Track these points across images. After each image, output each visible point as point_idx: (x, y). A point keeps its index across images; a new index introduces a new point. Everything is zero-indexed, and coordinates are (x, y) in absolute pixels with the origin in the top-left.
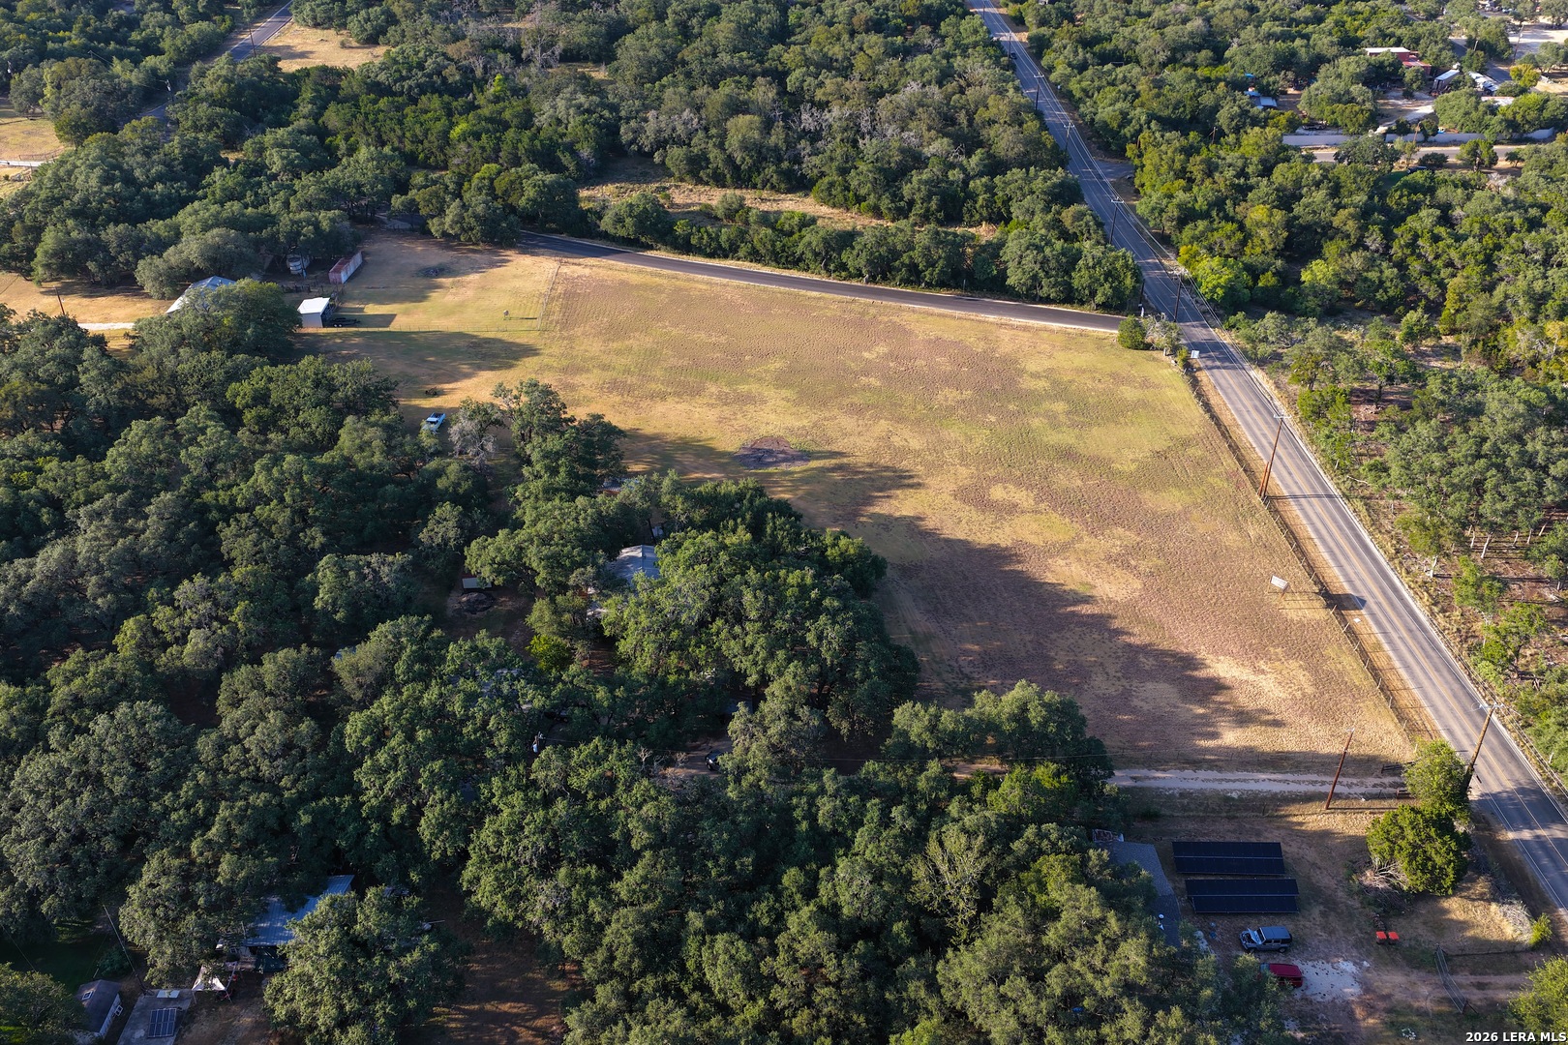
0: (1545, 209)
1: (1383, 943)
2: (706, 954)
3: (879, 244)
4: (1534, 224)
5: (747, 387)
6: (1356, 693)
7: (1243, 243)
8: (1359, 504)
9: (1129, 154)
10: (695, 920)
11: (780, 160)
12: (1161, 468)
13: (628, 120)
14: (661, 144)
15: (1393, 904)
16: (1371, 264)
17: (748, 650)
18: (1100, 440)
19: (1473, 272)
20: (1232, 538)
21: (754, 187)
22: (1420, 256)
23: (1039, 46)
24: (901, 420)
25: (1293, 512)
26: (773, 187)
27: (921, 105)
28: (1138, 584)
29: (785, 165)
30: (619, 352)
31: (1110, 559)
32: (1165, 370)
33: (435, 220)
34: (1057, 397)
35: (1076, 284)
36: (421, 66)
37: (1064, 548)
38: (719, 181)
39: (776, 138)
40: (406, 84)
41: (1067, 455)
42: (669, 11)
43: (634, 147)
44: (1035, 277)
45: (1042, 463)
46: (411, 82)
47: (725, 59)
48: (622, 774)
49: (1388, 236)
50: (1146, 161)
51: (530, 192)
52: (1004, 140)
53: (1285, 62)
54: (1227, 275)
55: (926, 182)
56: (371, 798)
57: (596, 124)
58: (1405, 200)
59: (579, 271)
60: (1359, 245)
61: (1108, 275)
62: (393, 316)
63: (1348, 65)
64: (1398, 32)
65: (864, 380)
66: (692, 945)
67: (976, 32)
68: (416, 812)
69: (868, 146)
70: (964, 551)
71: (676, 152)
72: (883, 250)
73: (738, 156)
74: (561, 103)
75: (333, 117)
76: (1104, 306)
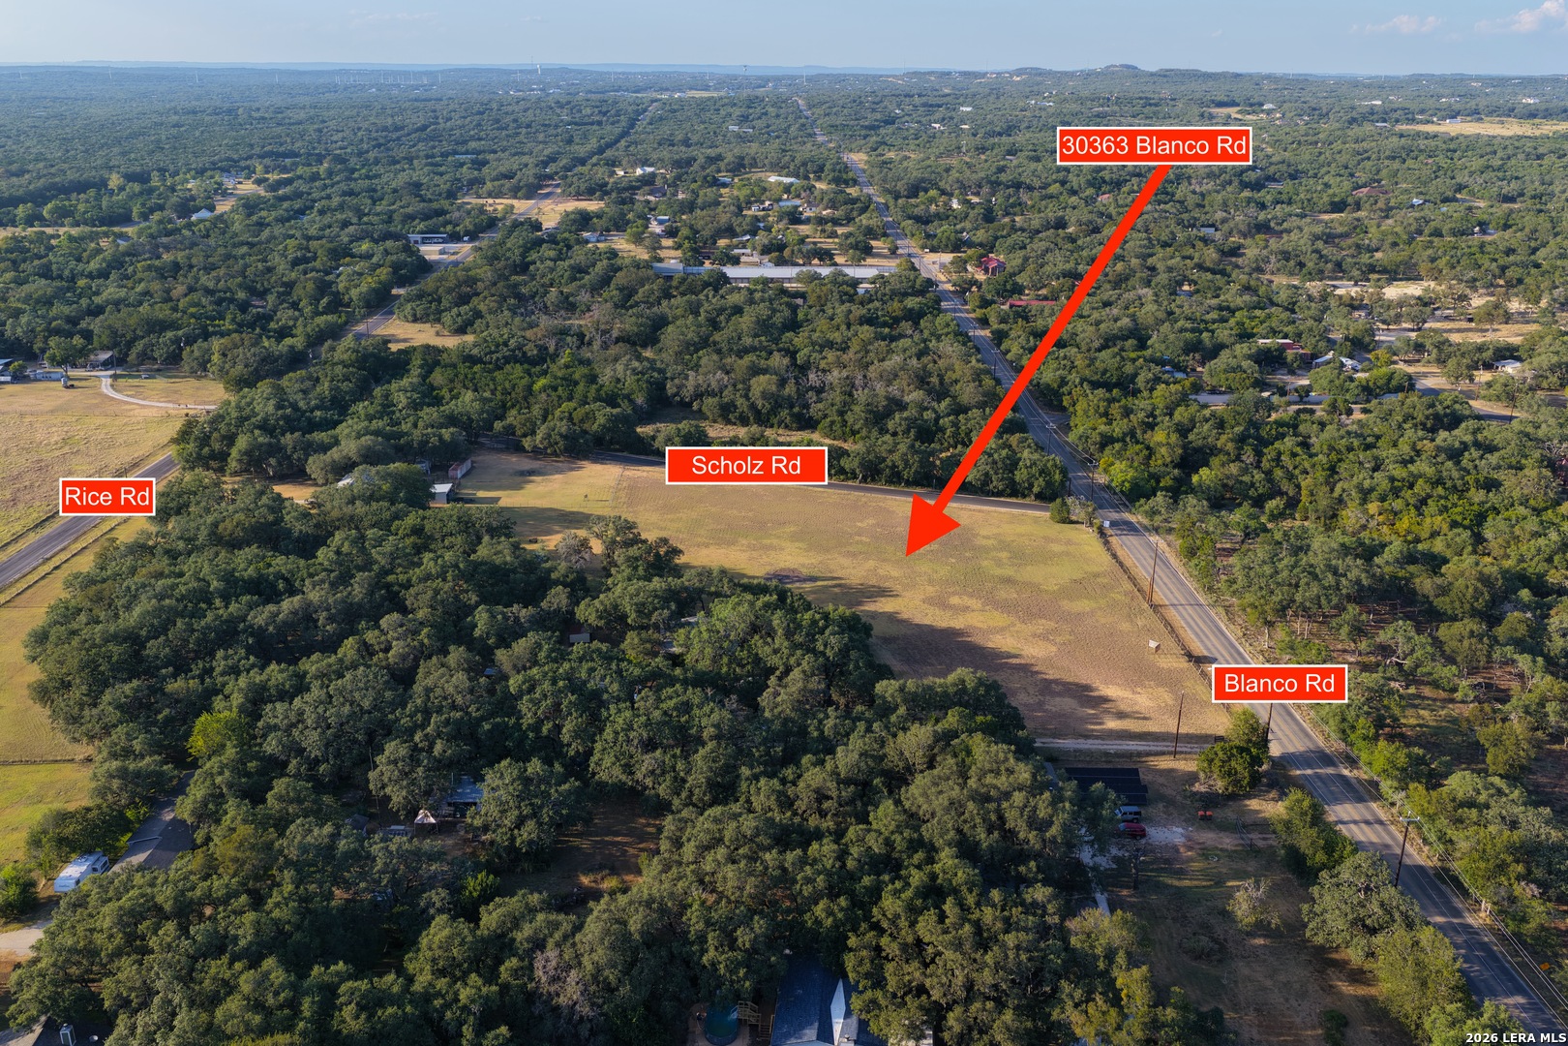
0: (1378, 437)
1: (1204, 818)
2: (753, 790)
3: (869, 452)
4: (1368, 447)
5: (769, 541)
7: (1149, 457)
8: (1221, 610)
9: (1065, 403)
10: (745, 771)
11: (792, 407)
12: (1079, 587)
13: (672, 379)
14: (699, 395)
15: (1211, 800)
16: (1245, 471)
17: (776, 652)
18: (1033, 573)
19: (1321, 475)
20: (1125, 626)
21: (772, 426)
22: (1283, 467)
23: (1000, 337)
24: (884, 560)
25: (1172, 614)
26: (786, 427)
27: (902, 369)
28: (1054, 649)
29: (796, 410)
30: (672, 521)
31: (1034, 635)
32: (1085, 538)
33: (529, 438)
34: (1001, 550)
35: (1017, 478)
36: (506, 344)
37: (1002, 630)
38: (744, 421)
39: (790, 389)
40: (494, 356)
41: (1008, 581)
42: (702, 310)
43: (678, 398)
44: (987, 474)
45: (989, 585)
46: (499, 355)
47: (748, 341)
48: (696, 701)
49: (1259, 454)
50: (1078, 407)
51: (601, 420)
52: (967, 393)
53: (1192, 347)
54: (1131, 474)
55: (906, 419)
56: (528, 720)
57: (648, 382)
58: (1273, 432)
59: (639, 474)
60: (1238, 458)
61: (1042, 472)
62: (499, 499)
63: (1242, 349)
64: (1285, 329)
65: (857, 538)
66: (744, 785)
67: (948, 325)
68: (558, 728)
69: (861, 395)
70: (932, 630)
71: (710, 401)
72: (871, 457)
73: (760, 403)
74: (620, 367)
75: (438, 377)
76: (1040, 496)
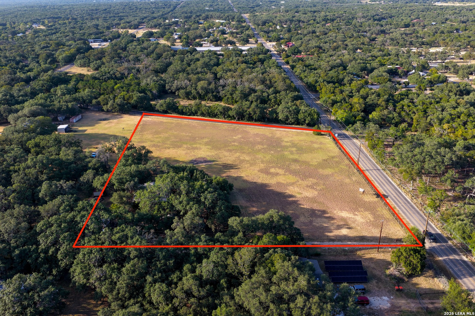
0: (441, 99)
1: (398, 290)
2: (152, 289)
3: (239, 109)
4: (438, 102)
5: (196, 146)
6: (388, 220)
7: (351, 108)
8: (388, 172)
9: (318, 89)
10: (149, 278)
11: (213, 92)
12: (326, 163)
13: (168, 83)
14: (178, 89)
15: (400, 278)
16: (390, 113)
17: (181, 203)
18: (306, 157)
19: (421, 114)
20: (347, 181)
21: (205, 100)
22: (405, 111)
23: (293, 67)
24: (243, 153)
25: (367, 173)
26: (211, 100)
27: (256, 78)
28: (316, 193)
29: (214, 94)
30: (157, 138)
31: (307, 186)
32: (328, 141)
33: (105, 106)
34: (293, 147)
35: (299, 118)
36: (109, 73)
37: (293, 184)
38: (194, 98)
39: (212, 86)
40: (104, 77)
41: (296, 161)
42: (185, 60)
43: (170, 91)
44: (287, 116)
45: (287, 163)
46: (106, 77)
47: (199, 70)
48: (130, 235)
49: (395, 106)
50: (323, 90)
51: (135, 98)
52: (280, 85)
53: (364, 69)
54: (345, 114)
55: (256, 96)
56: (42, 246)
57: (159, 84)
58: (399, 98)
59: (148, 119)
60: (387, 108)
61: (309, 115)
62: (86, 130)
63: (382, 69)
64: (397, 62)
65: (233, 143)
67: (274, 63)
68: (57, 250)
69: (239, 87)
71: (182, 91)
72: (241, 110)
73: (200, 91)
74: (149, 79)
75: (80, 85)
76: (309, 125)
